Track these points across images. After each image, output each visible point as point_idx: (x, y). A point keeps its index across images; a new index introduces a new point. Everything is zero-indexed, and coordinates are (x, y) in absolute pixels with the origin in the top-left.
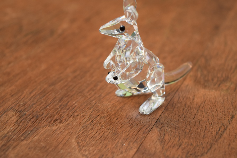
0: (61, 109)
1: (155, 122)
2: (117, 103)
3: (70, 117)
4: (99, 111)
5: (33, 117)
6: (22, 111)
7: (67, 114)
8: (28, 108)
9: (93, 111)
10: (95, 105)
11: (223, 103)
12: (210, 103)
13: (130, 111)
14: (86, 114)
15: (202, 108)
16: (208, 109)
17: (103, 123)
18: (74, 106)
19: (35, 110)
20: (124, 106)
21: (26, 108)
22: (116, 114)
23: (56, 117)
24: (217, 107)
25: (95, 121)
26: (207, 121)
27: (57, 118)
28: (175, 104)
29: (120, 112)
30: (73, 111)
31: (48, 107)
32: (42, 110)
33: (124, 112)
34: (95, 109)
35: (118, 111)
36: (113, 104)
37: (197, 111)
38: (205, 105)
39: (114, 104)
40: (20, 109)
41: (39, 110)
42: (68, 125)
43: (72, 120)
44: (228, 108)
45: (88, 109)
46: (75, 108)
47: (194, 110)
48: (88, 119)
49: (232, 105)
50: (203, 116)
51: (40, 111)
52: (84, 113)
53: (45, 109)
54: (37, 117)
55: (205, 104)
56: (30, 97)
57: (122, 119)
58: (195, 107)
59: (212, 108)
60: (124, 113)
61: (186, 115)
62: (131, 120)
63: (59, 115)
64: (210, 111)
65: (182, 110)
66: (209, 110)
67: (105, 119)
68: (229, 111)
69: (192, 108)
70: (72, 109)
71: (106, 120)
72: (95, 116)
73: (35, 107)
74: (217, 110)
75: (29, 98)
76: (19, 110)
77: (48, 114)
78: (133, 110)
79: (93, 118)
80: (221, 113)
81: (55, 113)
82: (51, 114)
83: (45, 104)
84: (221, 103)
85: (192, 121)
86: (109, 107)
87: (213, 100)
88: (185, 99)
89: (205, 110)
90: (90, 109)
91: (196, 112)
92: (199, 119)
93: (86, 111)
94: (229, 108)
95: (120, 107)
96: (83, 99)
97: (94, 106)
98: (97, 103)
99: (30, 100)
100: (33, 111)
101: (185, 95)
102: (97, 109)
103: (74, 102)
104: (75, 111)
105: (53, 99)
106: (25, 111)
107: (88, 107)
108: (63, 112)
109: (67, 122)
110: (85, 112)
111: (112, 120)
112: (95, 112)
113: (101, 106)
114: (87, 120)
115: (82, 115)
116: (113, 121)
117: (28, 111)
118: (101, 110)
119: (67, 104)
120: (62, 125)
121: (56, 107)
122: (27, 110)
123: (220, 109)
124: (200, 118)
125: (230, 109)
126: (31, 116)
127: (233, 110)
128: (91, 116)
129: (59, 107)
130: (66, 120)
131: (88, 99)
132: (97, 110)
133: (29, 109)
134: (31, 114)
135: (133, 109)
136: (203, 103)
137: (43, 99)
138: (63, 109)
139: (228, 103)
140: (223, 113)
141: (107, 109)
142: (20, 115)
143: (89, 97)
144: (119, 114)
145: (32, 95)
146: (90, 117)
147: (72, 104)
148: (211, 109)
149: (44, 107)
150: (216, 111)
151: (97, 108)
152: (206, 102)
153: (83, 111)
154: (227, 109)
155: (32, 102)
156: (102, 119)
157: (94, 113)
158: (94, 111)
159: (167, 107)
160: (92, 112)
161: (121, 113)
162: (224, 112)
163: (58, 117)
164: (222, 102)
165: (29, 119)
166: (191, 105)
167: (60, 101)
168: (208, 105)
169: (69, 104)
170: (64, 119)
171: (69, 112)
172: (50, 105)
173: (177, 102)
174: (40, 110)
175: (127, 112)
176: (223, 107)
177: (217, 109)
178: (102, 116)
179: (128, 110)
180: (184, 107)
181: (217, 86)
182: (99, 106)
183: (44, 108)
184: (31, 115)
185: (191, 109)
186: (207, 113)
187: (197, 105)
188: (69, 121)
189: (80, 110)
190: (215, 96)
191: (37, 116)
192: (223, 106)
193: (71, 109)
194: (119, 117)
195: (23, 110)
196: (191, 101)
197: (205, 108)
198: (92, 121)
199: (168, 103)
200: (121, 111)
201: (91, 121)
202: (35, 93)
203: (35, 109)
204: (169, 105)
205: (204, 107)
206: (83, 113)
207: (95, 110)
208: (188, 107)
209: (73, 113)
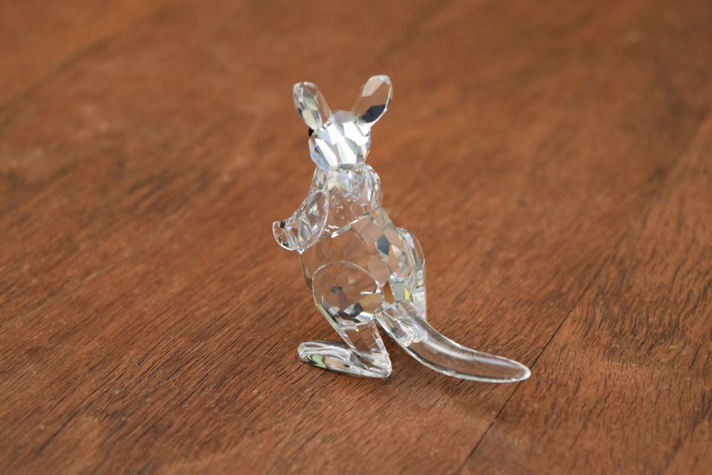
0: (221, 410)
1: (469, 453)
2: (370, 396)
3: (244, 433)
4: (320, 418)
5: (145, 433)
6: (116, 415)
7: (235, 424)
8: (133, 405)
9: (305, 418)
10: (311, 402)
11: (656, 403)
12: (621, 400)
13: (402, 420)
14: (285, 425)
15: (598, 416)
16: (614, 420)
17: (329, 455)
18: (254, 402)
19: (150, 411)
20: (389, 406)
21: (127, 407)
22: (365, 428)
23: (205, 432)
24: (638, 414)
25: (309, 448)
26: (608, 454)
27: (207, 436)
28: (527, 402)
29: (376, 423)
30: (253, 418)
31: (186, 405)
32: (170, 411)
33: (387, 422)
34: (309, 413)
35: (370, 418)
36: (360, 399)
37: (585, 423)
38: (607, 408)
39: (362, 399)
40: (112, 409)
41: (163, 411)
42: (237, 456)
43: (248, 442)
44: (668, 417)
45: (291, 413)
46: (258, 409)
47: (577, 420)
48: (289, 443)
49: (681, 410)
50: (597, 440)
51: (165, 415)
52: (281, 425)
53: (178, 409)
54: (156, 432)
55: (606, 405)
56: (139, 374)
57: (382, 444)
58: (579, 413)
59: (626, 416)
60: (388, 426)
61: (554, 435)
62: (404, 447)
63: (215, 427)
64: (618, 425)
65: (543, 421)
66: (616, 423)
67: (336, 443)
68: (671, 425)
69: (571, 416)
70: (248, 411)
71: (339, 445)
72: (308, 432)
73: (153, 404)
74: (637, 424)
75: (135, 377)
76: (109, 412)
77: (184, 424)
78: (412, 418)
79: (303, 438)
80: (647, 433)
81: (203, 421)
82: (194, 425)
83: (179, 394)
84: (651, 402)
85: (567, 454)
86: (349, 408)
87: (628, 394)
88: (553, 389)
89: (604, 422)
90: (297, 412)
91: (579, 427)
92: (586, 447)
93: (288, 418)
94: (672, 416)
95: (377, 408)
96: (280, 382)
97: (309, 404)
98: (317, 394)
99: (140, 381)
100: (145, 414)
101: (554, 377)
102: (317, 412)
103: (255, 391)
104: (258, 417)
105: (200, 382)
106: (124, 415)
107: (293, 405)
108: (226, 420)
109: (235, 450)
110: (282, 419)
111: (355, 445)
112: (310, 422)
113: (326, 405)
114: (286, 445)
115: (274, 429)
116: (355, 449)
117: (132, 413)
118: (326, 415)
119: (236, 396)
120: (220, 456)
121: (207, 406)
122: (129, 411)
123: (648, 421)
124: (589, 445)
125: (674, 421)
126: (139, 430)
127: (681, 423)
128: (299, 433)
129: (214, 406)
130: (232, 444)
131: (293, 383)
132: (314, 417)
133: (135, 407)
134: (140, 423)
135: (411, 416)
136: (603, 402)
137: (174, 381)
138: (224, 411)
139: (670, 403)
140: (654, 432)
141: (343, 412)
142: (111, 427)
143: (296, 376)
144: (374, 430)
145: (145, 367)
146: (295, 436)
147: (250, 397)
148: (623, 418)
149: (174, 403)
150: (634, 425)
151: (315, 409)
152: (610, 399)
153: (279, 417)
154: (666, 422)
155: (144, 388)
156: (328, 442)
157: (307, 426)
158: (307, 419)
159: (503, 411)
160: (301, 422)
161: (380, 427)
162: (658, 431)
163: (211, 433)
164: (654, 400)
165: (134, 439)
166: (568, 407)
167: (218, 387)
168: (616, 406)
169: (241, 395)
170: (226, 439)
171: (241, 421)
172: (190, 399)
173: (532, 397)
174: (164, 413)
175: (395, 422)
176: (655, 415)
177: (638, 420)
178: (329, 432)
179: (397, 419)
180: (550, 413)
181: (643, 350)
182: (320, 403)
183: (175, 407)
184: (140, 427)
185: (566, 420)
186: (609, 430)
187: (583, 407)
188: (239, 446)
189: (270, 414)
190: (636, 383)
191: (155, 430)
192: (654, 412)
193: (246, 410)
194: (372, 436)
195: (118, 413)
196: (571, 394)
197: (605, 415)
198: (301, 448)
199: (508, 401)
200: (379, 420)
201: (297, 446)
202: (154, 362)
203: (152, 409)
204: (509, 404)
205: (603, 414)
206: (276, 423)
207: (309, 416)
208: (561, 413)
209: (253, 421)
